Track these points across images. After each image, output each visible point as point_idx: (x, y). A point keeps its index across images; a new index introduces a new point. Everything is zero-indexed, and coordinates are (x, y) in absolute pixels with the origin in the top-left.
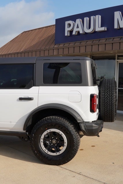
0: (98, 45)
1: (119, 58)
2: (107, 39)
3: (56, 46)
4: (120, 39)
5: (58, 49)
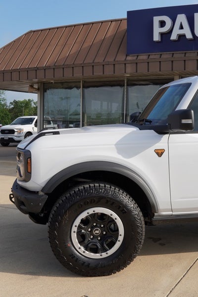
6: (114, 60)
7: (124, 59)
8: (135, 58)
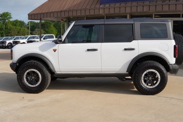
0: (142, 7)
1: (155, 16)
2: (150, 2)
3: (101, 6)
4: (162, 2)
5: (104, 9)
6: (95, 7)
7: (99, 7)
8: (104, 6)
